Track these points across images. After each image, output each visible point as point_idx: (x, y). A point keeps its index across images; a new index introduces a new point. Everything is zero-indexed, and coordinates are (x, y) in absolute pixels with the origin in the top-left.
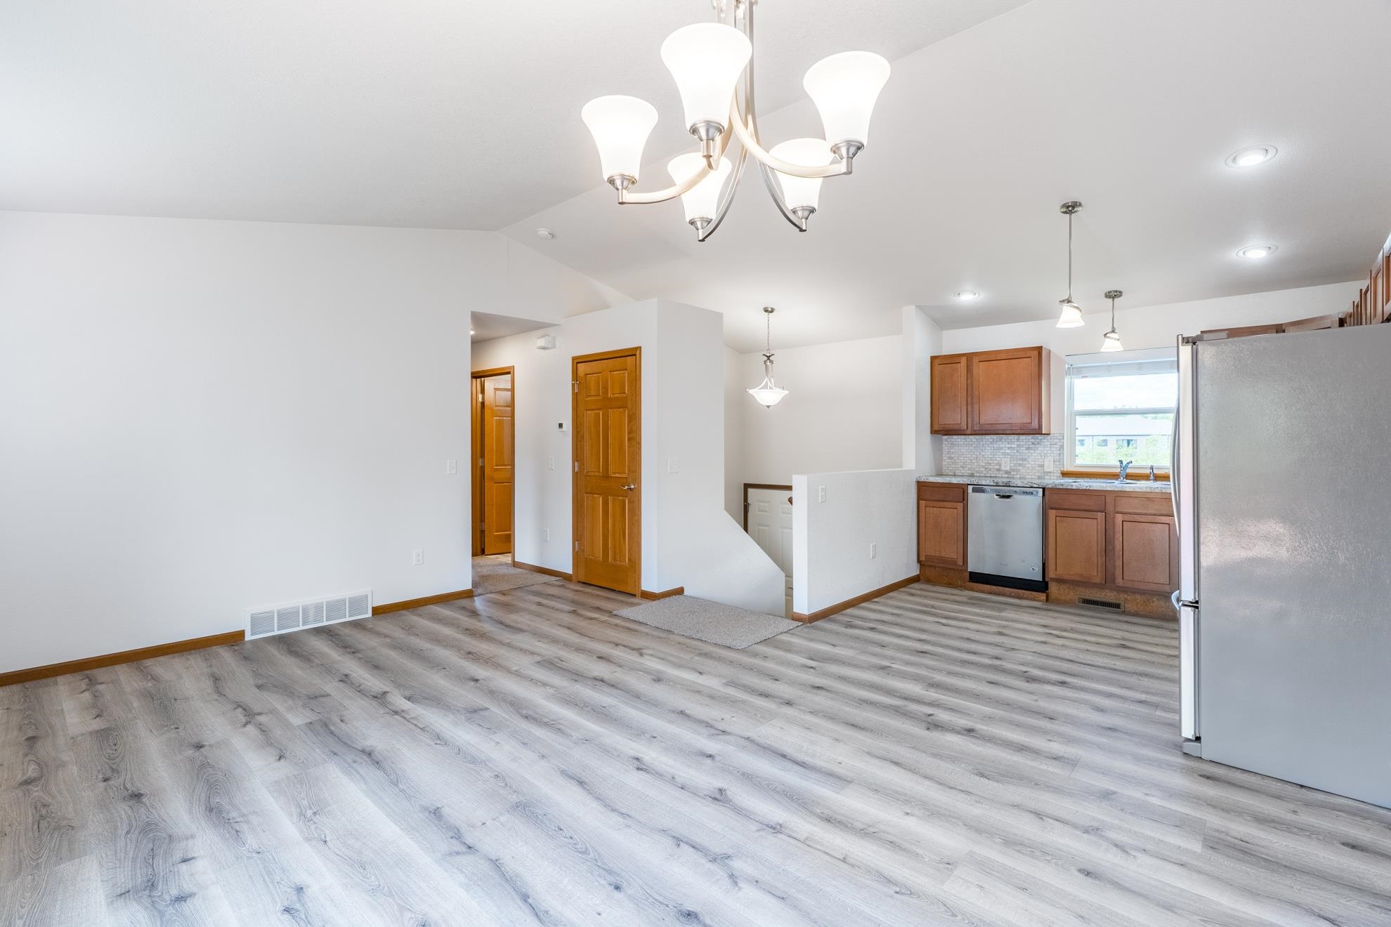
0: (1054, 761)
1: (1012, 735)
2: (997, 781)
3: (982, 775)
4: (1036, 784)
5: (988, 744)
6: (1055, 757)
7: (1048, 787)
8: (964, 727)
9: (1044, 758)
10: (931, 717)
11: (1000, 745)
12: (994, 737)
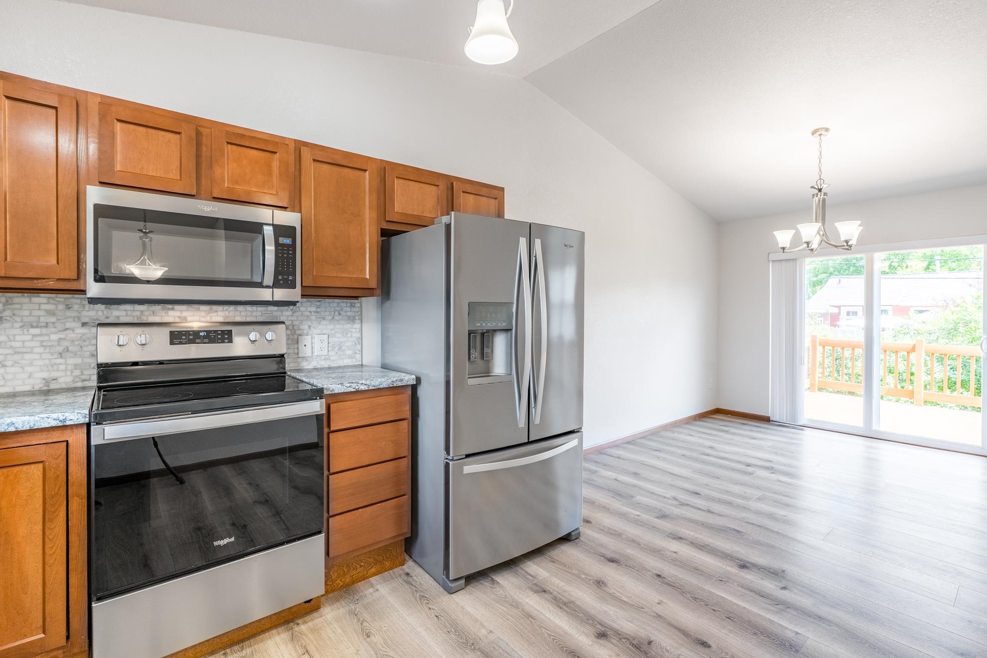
0: (682, 537)
1: (706, 559)
2: (728, 527)
3: (738, 531)
4: (703, 524)
5: (728, 552)
6: (680, 540)
7: (696, 523)
8: (749, 571)
9: (689, 539)
10: (783, 586)
11: (718, 551)
12: (722, 558)
